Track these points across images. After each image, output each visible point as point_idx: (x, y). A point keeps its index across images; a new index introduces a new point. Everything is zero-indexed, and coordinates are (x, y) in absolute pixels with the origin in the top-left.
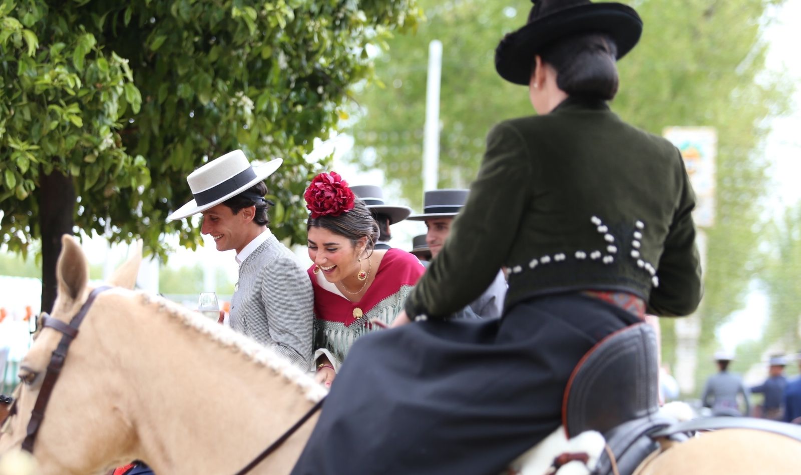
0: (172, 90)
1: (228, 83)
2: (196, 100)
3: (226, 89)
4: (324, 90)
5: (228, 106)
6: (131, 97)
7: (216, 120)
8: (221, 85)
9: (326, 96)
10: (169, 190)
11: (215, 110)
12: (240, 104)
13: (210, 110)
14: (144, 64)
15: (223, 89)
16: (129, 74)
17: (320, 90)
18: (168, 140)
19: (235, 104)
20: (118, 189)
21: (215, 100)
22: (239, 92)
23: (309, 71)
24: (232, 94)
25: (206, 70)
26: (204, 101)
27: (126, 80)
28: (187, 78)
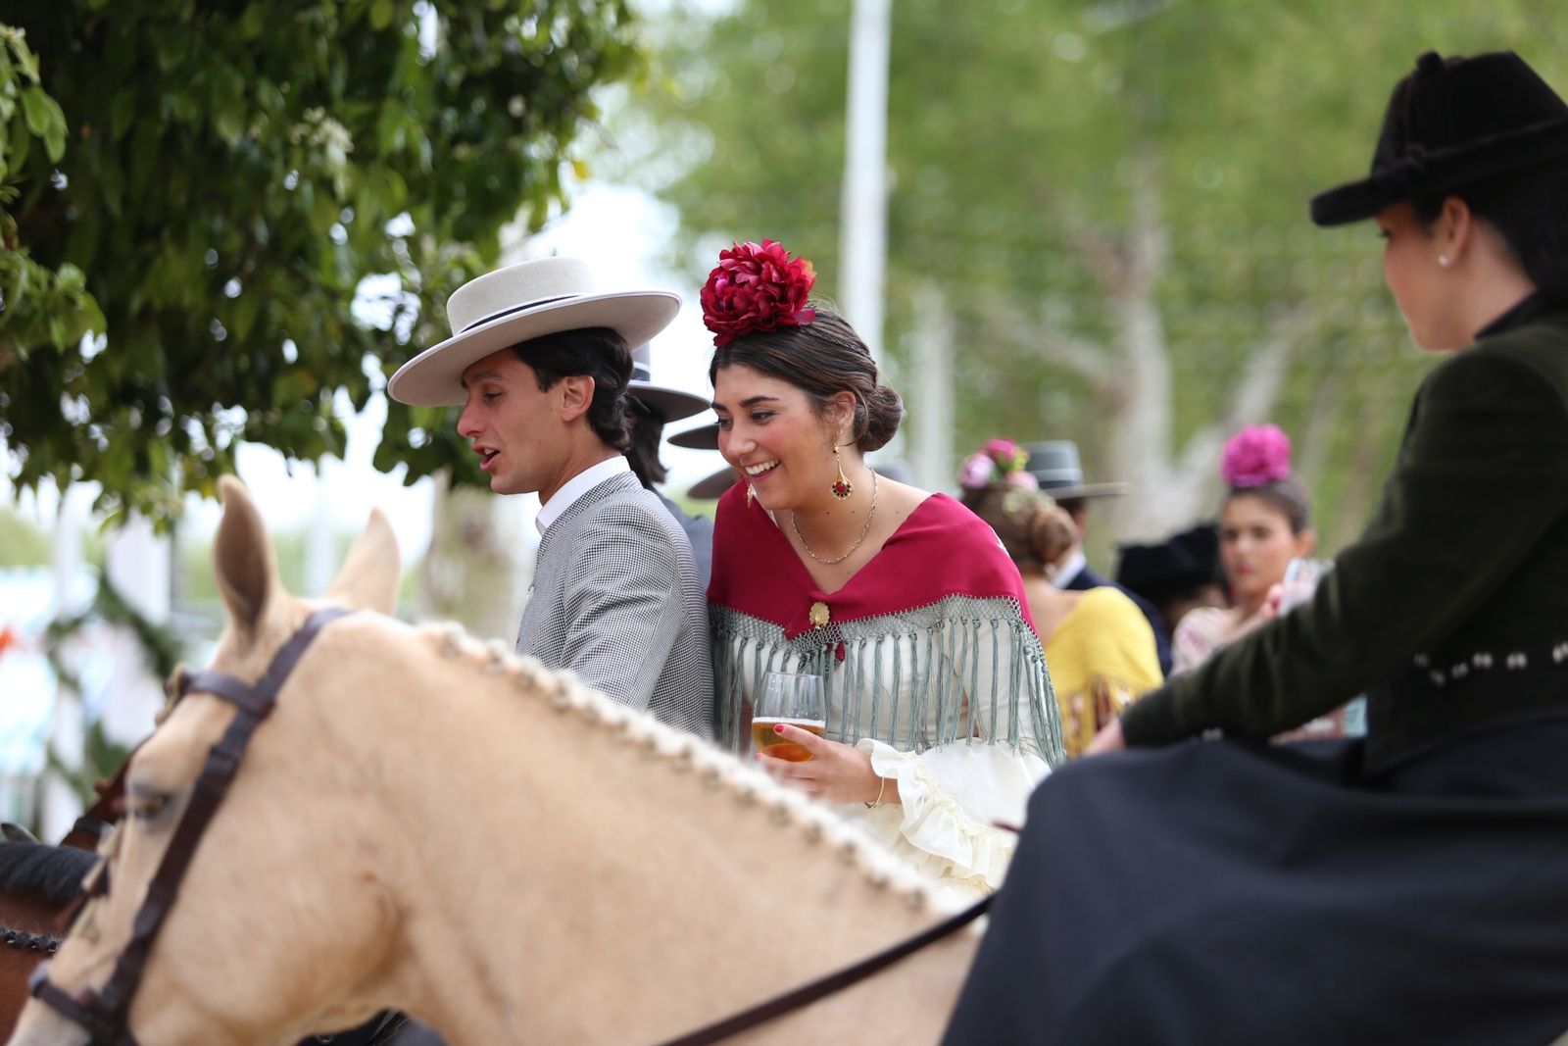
0: (146, 107)
1: (286, 87)
2: (207, 130)
3: (280, 102)
4: (528, 105)
5: (287, 145)
6: (39, 123)
7: (262, 178)
8: (266, 93)
9: (534, 119)
10: (159, 358)
11: (255, 154)
12: (316, 139)
13: (241, 155)
14: (77, 47)
15: (273, 103)
16: (30, 67)
17: (517, 106)
18: (146, 233)
19: (304, 140)
20: (23, 353)
21: (256, 131)
22: (314, 108)
23: (491, 60)
24: (295, 114)
25: (235, 61)
26: (230, 133)
27: (23, 81)
28: (181, 78)
